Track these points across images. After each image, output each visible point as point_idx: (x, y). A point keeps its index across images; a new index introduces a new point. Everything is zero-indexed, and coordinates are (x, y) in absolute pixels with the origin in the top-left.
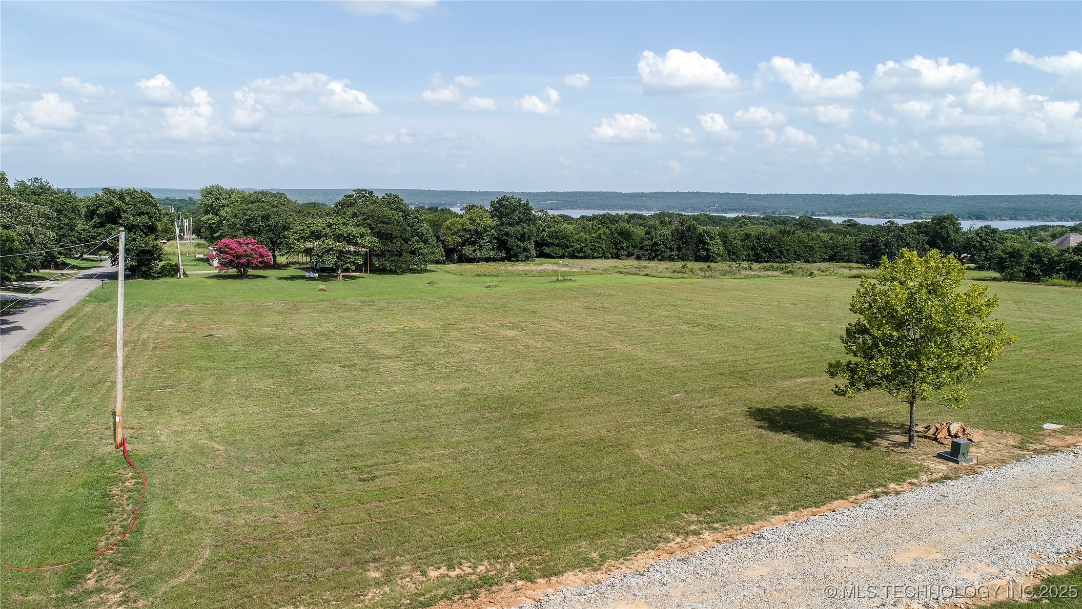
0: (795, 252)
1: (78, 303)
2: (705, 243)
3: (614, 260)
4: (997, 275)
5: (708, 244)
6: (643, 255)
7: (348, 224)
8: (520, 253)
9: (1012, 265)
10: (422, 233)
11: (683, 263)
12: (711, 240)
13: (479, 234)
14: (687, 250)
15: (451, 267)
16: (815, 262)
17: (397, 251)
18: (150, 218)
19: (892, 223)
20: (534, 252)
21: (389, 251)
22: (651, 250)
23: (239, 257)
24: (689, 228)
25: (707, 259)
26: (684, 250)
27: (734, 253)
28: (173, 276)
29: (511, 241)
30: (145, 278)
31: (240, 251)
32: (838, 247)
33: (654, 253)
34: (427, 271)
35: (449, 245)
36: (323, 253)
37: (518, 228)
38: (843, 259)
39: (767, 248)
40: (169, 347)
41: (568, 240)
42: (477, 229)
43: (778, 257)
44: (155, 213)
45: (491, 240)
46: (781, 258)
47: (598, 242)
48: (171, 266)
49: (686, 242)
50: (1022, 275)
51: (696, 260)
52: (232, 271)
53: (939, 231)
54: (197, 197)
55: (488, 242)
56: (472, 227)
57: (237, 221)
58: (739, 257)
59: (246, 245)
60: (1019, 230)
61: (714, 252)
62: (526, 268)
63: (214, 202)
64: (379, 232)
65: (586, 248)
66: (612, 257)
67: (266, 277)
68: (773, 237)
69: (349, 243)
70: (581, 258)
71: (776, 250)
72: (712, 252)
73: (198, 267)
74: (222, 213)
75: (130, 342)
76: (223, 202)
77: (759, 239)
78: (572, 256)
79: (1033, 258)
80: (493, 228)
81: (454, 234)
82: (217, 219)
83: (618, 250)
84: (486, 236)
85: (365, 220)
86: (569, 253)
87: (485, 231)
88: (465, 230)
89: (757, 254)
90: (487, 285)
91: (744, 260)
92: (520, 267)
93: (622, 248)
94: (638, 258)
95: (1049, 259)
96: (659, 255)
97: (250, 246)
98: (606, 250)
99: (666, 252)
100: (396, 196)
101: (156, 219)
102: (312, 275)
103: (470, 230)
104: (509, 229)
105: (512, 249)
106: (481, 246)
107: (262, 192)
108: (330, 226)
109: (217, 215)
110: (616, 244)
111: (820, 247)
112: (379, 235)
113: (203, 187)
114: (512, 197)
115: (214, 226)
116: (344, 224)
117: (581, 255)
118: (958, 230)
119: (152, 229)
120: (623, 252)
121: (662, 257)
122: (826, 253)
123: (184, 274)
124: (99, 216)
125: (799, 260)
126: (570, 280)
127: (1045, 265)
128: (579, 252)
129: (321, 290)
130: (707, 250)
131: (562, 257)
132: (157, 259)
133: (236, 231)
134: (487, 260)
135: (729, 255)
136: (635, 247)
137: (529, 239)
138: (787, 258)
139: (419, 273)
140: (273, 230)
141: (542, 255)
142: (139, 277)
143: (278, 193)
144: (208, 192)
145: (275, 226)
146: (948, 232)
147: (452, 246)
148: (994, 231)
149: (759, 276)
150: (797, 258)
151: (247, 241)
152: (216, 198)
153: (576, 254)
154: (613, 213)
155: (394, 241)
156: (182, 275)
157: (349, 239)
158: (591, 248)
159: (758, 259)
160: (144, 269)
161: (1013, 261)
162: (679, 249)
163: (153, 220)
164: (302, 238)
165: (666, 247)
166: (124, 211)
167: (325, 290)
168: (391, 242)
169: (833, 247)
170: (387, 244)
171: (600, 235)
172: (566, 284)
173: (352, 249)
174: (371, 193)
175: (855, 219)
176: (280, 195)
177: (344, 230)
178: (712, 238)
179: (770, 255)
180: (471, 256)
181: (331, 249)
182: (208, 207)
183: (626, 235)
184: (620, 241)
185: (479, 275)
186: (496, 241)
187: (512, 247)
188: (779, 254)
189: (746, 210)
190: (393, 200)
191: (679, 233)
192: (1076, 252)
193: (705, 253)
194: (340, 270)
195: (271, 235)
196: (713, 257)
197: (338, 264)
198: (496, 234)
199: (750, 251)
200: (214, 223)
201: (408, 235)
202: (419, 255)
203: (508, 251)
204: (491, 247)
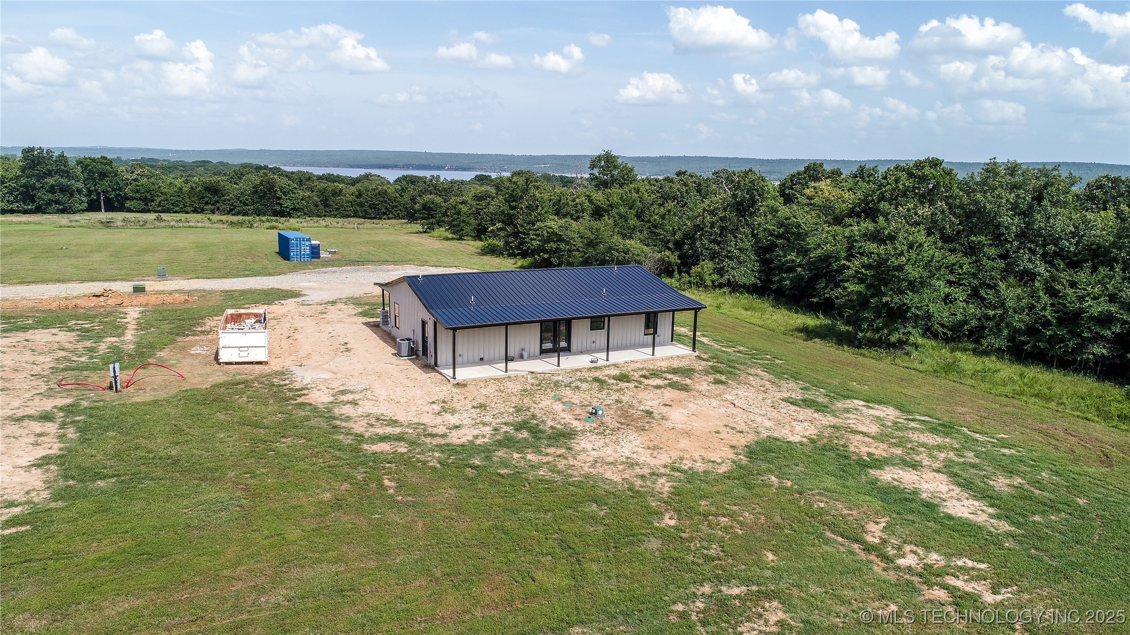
25: (284, 214)
86: (153, 207)
98: (188, 204)
120: (208, 207)
121: (236, 211)
153: (158, 208)
158: (170, 203)
183: (212, 189)
196: (289, 212)
204: (11, 199)
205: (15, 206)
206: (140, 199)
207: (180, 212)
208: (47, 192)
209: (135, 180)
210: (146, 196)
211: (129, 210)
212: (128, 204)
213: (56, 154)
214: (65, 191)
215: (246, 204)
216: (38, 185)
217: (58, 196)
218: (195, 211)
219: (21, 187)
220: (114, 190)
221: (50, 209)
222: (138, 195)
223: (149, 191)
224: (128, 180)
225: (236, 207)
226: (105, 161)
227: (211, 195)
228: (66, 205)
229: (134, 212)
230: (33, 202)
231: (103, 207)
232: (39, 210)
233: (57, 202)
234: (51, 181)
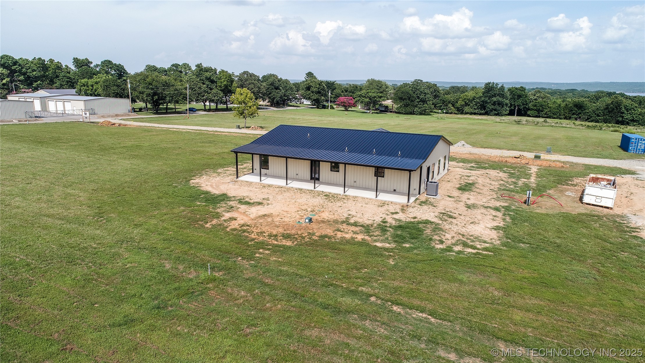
17: (405, 105)
59: (347, 99)
87: (474, 99)
98: (562, 114)
99: (594, 117)
102: (367, 111)
103: (469, 99)
130: (623, 117)
131: (539, 117)
134: (471, 114)
153: (545, 115)
156: (330, 108)
158: (552, 113)
170: (401, 102)
186: (479, 105)
193: (620, 119)
196: (628, 122)
204: (476, 107)
205: (476, 111)
206: (536, 110)
207: (557, 118)
208: (492, 104)
209: (535, 100)
210: (540, 109)
211: (529, 116)
212: (529, 112)
213: (500, 86)
214: (500, 104)
215: (598, 116)
216: (489, 101)
217: (497, 107)
218: (565, 118)
219: (481, 102)
220: (523, 104)
221: (492, 113)
222: (535, 108)
223: (541, 106)
224: (532, 99)
225: (591, 117)
226: (523, 89)
227: (578, 109)
228: (499, 112)
229: (531, 117)
230: (485, 109)
231: (516, 113)
232: (486, 114)
233: (495, 110)
234: (495, 99)
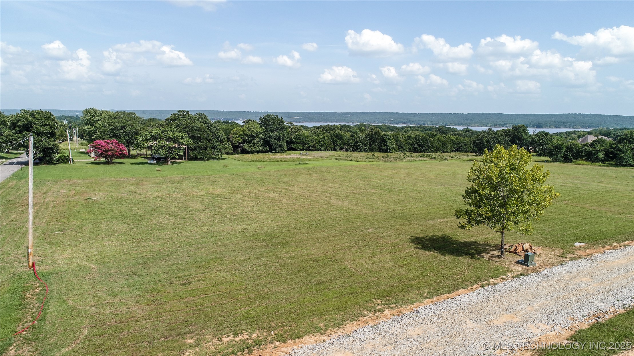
0: (436, 146)
1: (5, 180)
2: (385, 142)
3: (333, 152)
4: (549, 159)
5: (387, 142)
6: (350, 148)
7: (174, 131)
8: (277, 148)
9: (557, 153)
10: (219, 136)
11: (373, 153)
12: (388, 140)
13: (253, 137)
14: (375, 145)
15: (236, 156)
16: (448, 152)
17: (204, 147)
18: (51, 128)
19: (491, 130)
20: (285, 147)
21: (199, 147)
22: (354, 146)
23: (107, 151)
24: (376, 133)
25: (386, 151)
26: (373, 146)
27: (402, 147)
28: (66, 163)
29: (272, 141)
30: (48, 164)
31: (108, 147)
32: (460, 144)
33: (356, 147)
34: (222, 159)
35: (235, 143)
36: (159, 149)
37: (276, 133)
38: (463, 150)
39: (420, 144)
40: (63, 206)
41: (306, 140)
42: (251, 134)
43: (427, 149)
44: (54, 125)
45: (260, 140)
46: (428, 150)
47: (323, 141)
48: (65, 157)
49: (374, 141)
50: (562, 159)
51: (380, 152)
52: (103, 160)
53: (517, 134)
54: (81, 115)
55: (258, 141)
56: (249, 133)
57: (105, 129)
58: (404, 149)
59: (112, 144)
60: (560, 133)
61: (390, 147)
62: (281, 157)
63: (91, 118)
64: (193, 136)
65: (316, 145)
66: (332, 150)
67: (124, 163)
68: (424, 138)
69: (175, 142)
70: (313, 150)
71: (426, 145)
72: (389, 147)
73: (81, 157)
74: (97, 124)
75: (39, 203)
76: (97, 118)
77: (416, 139)
78: (308, 150)
79: (568, 149)
80: (261, 133)
81: (238, 137)
82: (93, 128)
83: (335, 146)
84: (257, 138)
85: (184, 128)
86: (307, 148)
87: (257, 135)
88: (245, 134)
89: (415, 148)
90: (258, 166)
91: (407, 151)
92: (278, 156)
93: (337, 145)
94: (347, 150)
95: (577, 150)
96: (359, 148)
97: (114, 144)
98: (328, 146)
99: (363, 147)
100: (203, 115)
101: (55, 128)
102: (152, 162)
103: (247, 135)
104: (271, 134)
105: (273, 146)
106: (254, 144)
107: (121, 112)
108: (163, 132)
109: (94, 126)
110: (334, 142)
111: (450, 144)
112: (193, 137)
113: (84, 109)
114: (273, 115)
115: (92, 133)
116: (171, 131)
117: (313, 149)
118: (527, 134)
119: (52, 135)
120: (338, 147)
121: (361, 150)
122: (454, 147)
123: (73, 161)
124: (19, 126)
125: (439, 151)
126: (307, 163)
127: (575, 153)
128: (312, 147)
129: (158, 170)
130: (386, 145)
131: (303, 150)
132: (56, 152)
133: (105, 135)
134: (258, 152)
135: (399, 149)
136: (345, 144)
137: (283, 139)
138: (432, 150)
139: (217, 160)
140: (128, 135)
141: (290, 149)
142: (44, 163)
143: (131, 112)
144: (87, 112)
145: (129, 133)
146: (521, 135)
147: (237, 144)
148: (547, 134)
149: (416, 161)
150: (438, 150)
151: (112, 142)
152: (92, 116)
153: (311, 148)
154: (332, 124)
155: (202, 141)
156: (71, 162)
157: (174, 140)
158: (319, 145)
159: (415, 151)
160: (47, 158)
161: (557, 151)
162: (370, 145)
163: (53, 129)
164: (146, 139)
165: (363, 144)
166: (35, 124)
167: (160, 171)
168: (201, 142)
169: (458, 144)
170: (197, 143)
171: (324, 137)
172: (305, 166)
173: (177, 146)
174: (188, 112)
175: (470, 127)
176: (132, 114)
177: (171, 135)
178: (389, 139)
179: (422, 148)
180: (248, 150)
181: (164, 146)
182: (88, 121)
183: (339, 137)
184: (336, 141)
185: (253, 161)
186: (263, 141)
187: (273, 144)
188: (427, 148)
189: (409, 123)
190: (201, 117)
191: (370, 136)
192: (591, 146)
193: (385, 147)
194: (169, 159)
195: (126, 137)
196: (390, 150)
197: (168, 155)
198: (263, 136)
199: (411, 146)
200: (92, 131)
201: (210, 137)
202: (217, 149)
203: (270, 146)
211: (294, 150)
229: (297, 150)
